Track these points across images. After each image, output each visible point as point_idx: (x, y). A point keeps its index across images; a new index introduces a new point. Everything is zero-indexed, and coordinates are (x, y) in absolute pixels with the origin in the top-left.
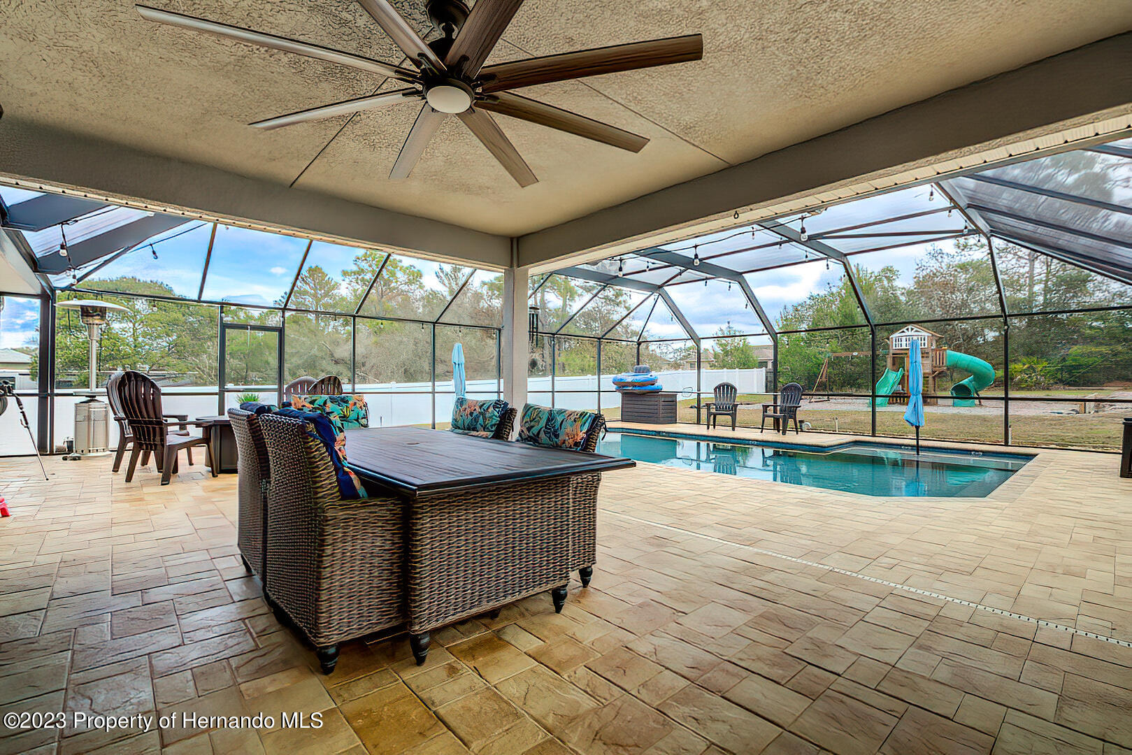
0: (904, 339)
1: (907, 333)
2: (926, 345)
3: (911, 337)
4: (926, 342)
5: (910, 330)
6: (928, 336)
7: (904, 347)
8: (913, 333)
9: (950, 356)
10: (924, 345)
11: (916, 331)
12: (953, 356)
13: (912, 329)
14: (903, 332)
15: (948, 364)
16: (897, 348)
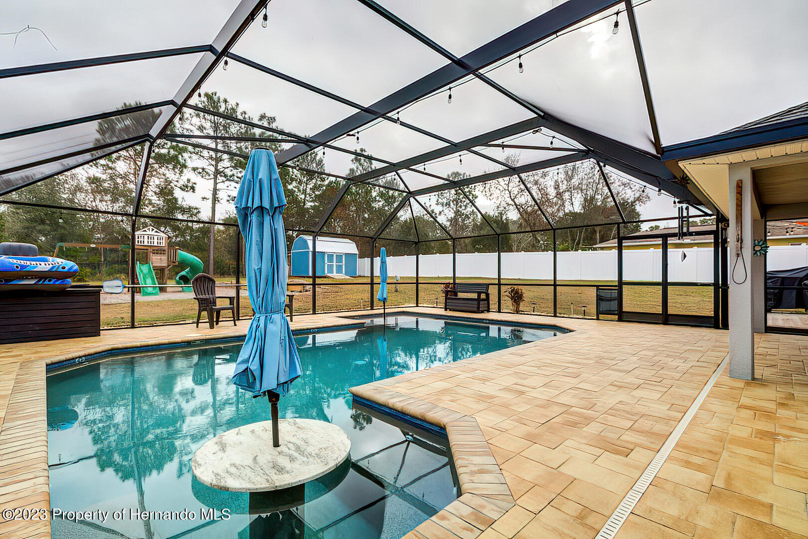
0: (146, 237)
1: (148, 233)
2: (164, 243)
3: (152, 236)
4: (164, 241)
5: (151, 230)
6: (165, 237)
7: (146, 244)
8: (153, 233)
9: (180, 253)
10: (163, 244)
11: (156, 232)
12: (183, 254)
13: (153, 230)
14: (145, 231)
15: (179, 260)
16: (140, 244)
